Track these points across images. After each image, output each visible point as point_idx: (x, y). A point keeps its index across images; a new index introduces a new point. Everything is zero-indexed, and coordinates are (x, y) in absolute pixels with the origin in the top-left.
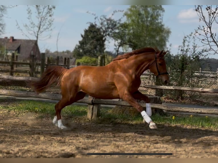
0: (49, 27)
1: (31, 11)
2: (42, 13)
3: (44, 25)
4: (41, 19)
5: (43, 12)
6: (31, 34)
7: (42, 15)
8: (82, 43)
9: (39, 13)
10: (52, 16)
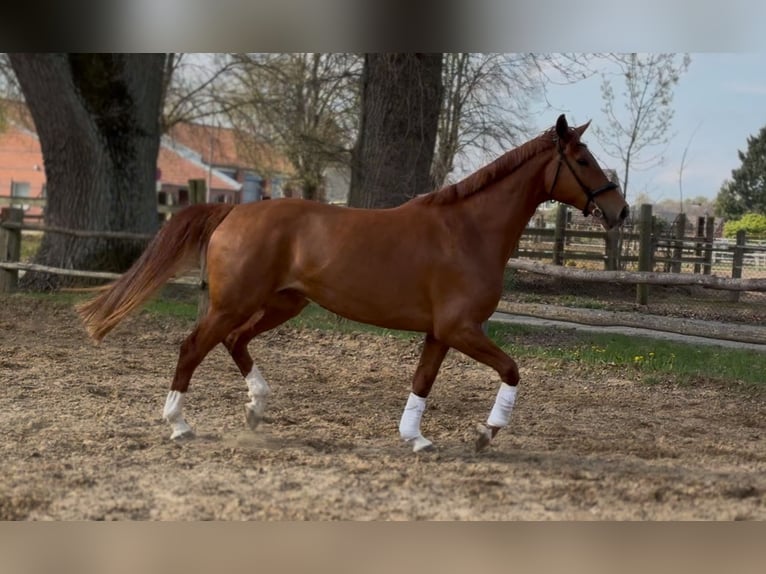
0: (659, 132)
1: (611, 89)
2: (641, 96)
3: (647, 128)
4: (639, 113)
5: (644, 93)
6: (612, 154)
7: (641, 102)
8: (740, 177)
9: (634, 96)
10: (669, 103)
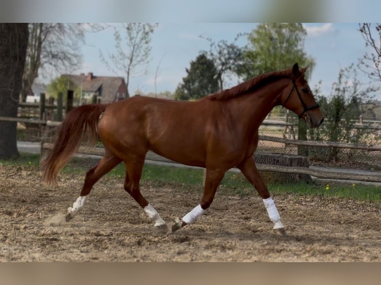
0: (144, 58)
1: (119, 35)
2: (134, 39)
3: (138, 56)
4: (134, 48)
5: (136, 38)
6: (120, 69)
7: (135, 42)
8: (187, 81)
9: (131, 39)
10: (149, 43)
